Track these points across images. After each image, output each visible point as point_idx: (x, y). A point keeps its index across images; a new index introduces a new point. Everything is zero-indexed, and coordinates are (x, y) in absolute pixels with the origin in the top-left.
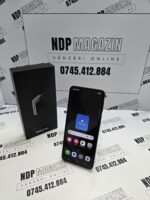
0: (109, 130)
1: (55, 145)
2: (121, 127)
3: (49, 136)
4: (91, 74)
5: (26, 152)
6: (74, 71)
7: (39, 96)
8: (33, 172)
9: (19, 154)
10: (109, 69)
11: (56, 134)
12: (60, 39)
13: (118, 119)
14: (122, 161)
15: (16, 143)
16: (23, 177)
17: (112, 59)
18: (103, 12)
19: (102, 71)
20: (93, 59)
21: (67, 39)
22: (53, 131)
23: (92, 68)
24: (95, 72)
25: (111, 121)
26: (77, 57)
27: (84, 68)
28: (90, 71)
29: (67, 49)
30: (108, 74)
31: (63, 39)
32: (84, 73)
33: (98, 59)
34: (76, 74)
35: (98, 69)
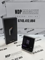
0: (36, 41)
5: (7, 49)
8: (10, 55)
10: (35, 20)
11: (17, 42)
13: (39, 37)
15: (3, 46)
17: (36, 17)
18: (32, 1)
20: (29, 17)
21: (20, 10)
23: (29, 20)
26: (24, 16)
27: (26, 20)
28: (28, 21)
29: (20, 13)
30: (35, 22)
31: (19, 10)
32: (26, 22)
33: (31, 17)
34: (23, 22)
35: (31, 20)
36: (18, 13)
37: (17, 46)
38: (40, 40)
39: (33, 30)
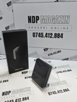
0: (61, 72)
4: (51, 37)
5: (8, 81)
7: (18, 48)
8: (10, 92)
9: (4, 81)
10: (62, 34)
17: (64, 28)
19: (58, 36)
20: (52, 28)
23: (52, 34)
24: (53, 36)
26: (42, 27)
27: (47, 34)
29: (37, 22)
30: (62, 37)
31: (34, 17)
33: (55, 28)
34: (42, 37)
35: (55, 34)
36: (33, 22)
37: (26, 78)
38: (68, 71)
39: (59, 52)
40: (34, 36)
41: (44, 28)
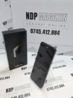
0: (57, 68)
1: (25, 74)
2: (64, 66)
3: (22, 69)
4: (48, 34)
5: (9, 77)
6: (38, 31)
8: (12, 88)
9: (6, 78)
10: (59, 31)
11: (26, 68)
12: (31, 13)
14: (62, 86)
16: (7, 91)
17: (61, 26)
19: (55, 33)
20: (49, 25)
21: (35, 13)
22: (25, 66)
23: (49, 31)
24: (50, 33)
25: (58, 62)
26: (40, 24)
28: (47, 32)
30: (59, 34)
31: (32, 13)
32: (44, 33)
33: (53, 25)
34: (40, 33)
35: (53, 31)
36: (31, 19)
40: (32, 33)
41: (42, 25)
